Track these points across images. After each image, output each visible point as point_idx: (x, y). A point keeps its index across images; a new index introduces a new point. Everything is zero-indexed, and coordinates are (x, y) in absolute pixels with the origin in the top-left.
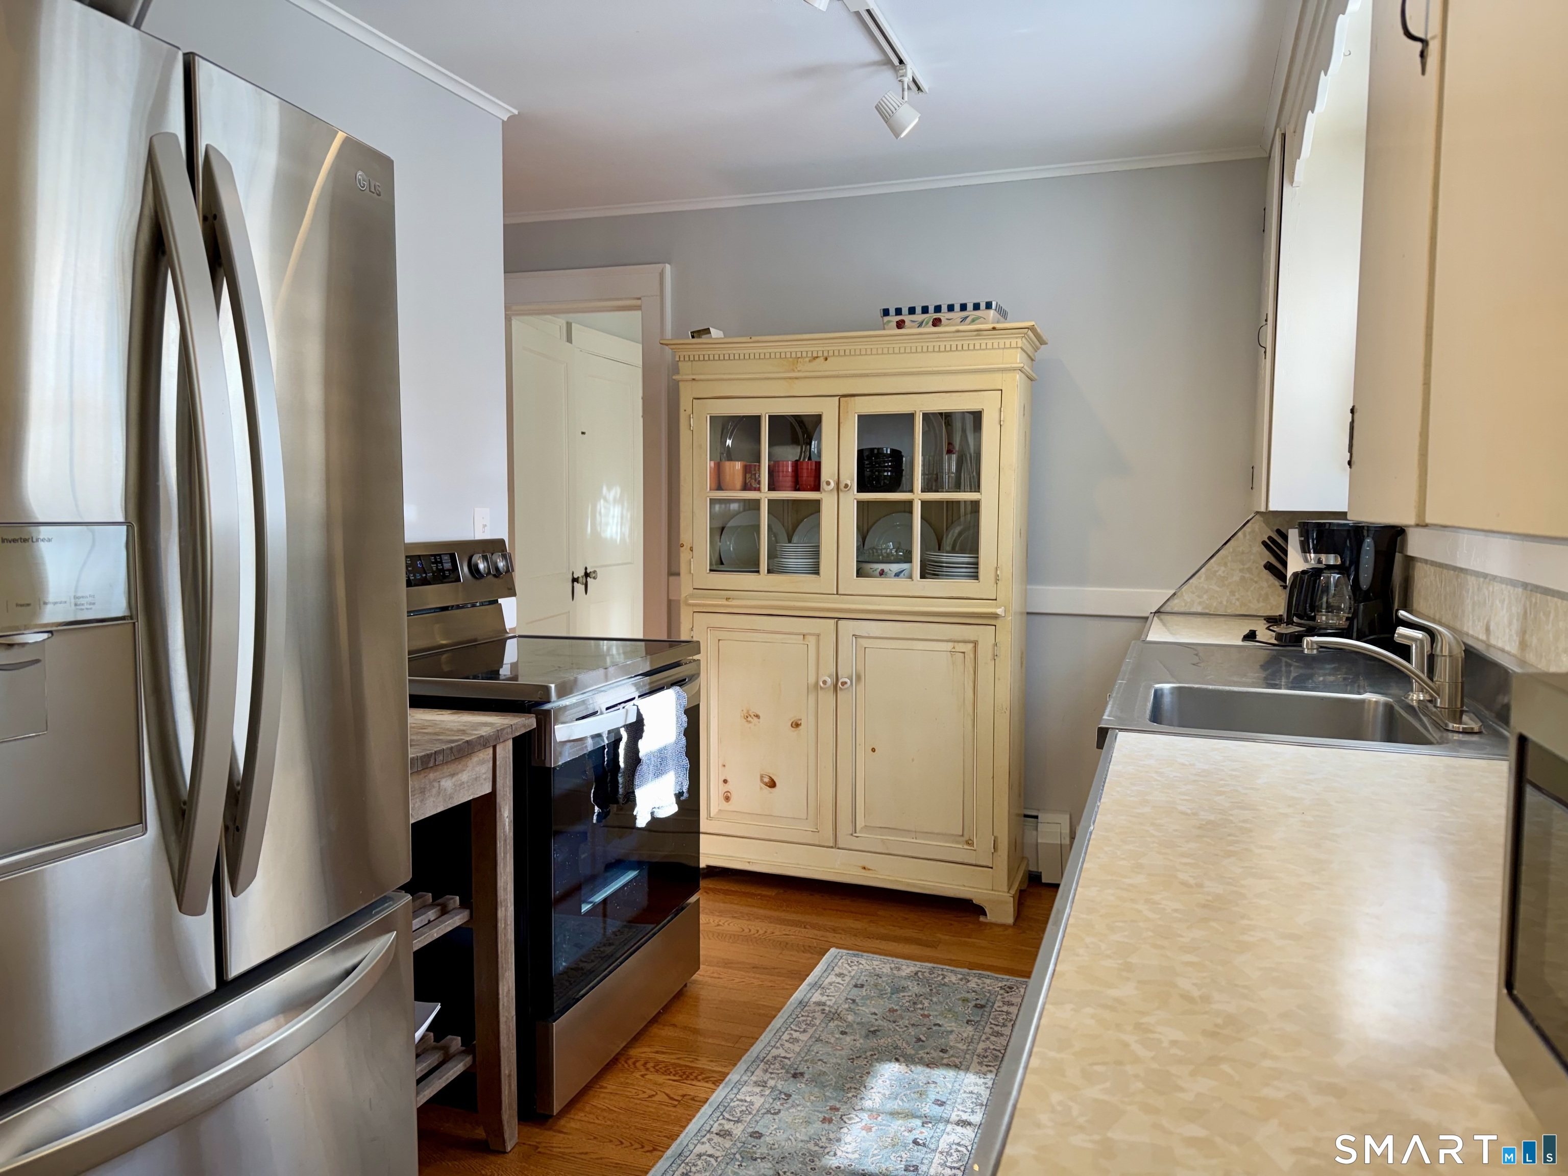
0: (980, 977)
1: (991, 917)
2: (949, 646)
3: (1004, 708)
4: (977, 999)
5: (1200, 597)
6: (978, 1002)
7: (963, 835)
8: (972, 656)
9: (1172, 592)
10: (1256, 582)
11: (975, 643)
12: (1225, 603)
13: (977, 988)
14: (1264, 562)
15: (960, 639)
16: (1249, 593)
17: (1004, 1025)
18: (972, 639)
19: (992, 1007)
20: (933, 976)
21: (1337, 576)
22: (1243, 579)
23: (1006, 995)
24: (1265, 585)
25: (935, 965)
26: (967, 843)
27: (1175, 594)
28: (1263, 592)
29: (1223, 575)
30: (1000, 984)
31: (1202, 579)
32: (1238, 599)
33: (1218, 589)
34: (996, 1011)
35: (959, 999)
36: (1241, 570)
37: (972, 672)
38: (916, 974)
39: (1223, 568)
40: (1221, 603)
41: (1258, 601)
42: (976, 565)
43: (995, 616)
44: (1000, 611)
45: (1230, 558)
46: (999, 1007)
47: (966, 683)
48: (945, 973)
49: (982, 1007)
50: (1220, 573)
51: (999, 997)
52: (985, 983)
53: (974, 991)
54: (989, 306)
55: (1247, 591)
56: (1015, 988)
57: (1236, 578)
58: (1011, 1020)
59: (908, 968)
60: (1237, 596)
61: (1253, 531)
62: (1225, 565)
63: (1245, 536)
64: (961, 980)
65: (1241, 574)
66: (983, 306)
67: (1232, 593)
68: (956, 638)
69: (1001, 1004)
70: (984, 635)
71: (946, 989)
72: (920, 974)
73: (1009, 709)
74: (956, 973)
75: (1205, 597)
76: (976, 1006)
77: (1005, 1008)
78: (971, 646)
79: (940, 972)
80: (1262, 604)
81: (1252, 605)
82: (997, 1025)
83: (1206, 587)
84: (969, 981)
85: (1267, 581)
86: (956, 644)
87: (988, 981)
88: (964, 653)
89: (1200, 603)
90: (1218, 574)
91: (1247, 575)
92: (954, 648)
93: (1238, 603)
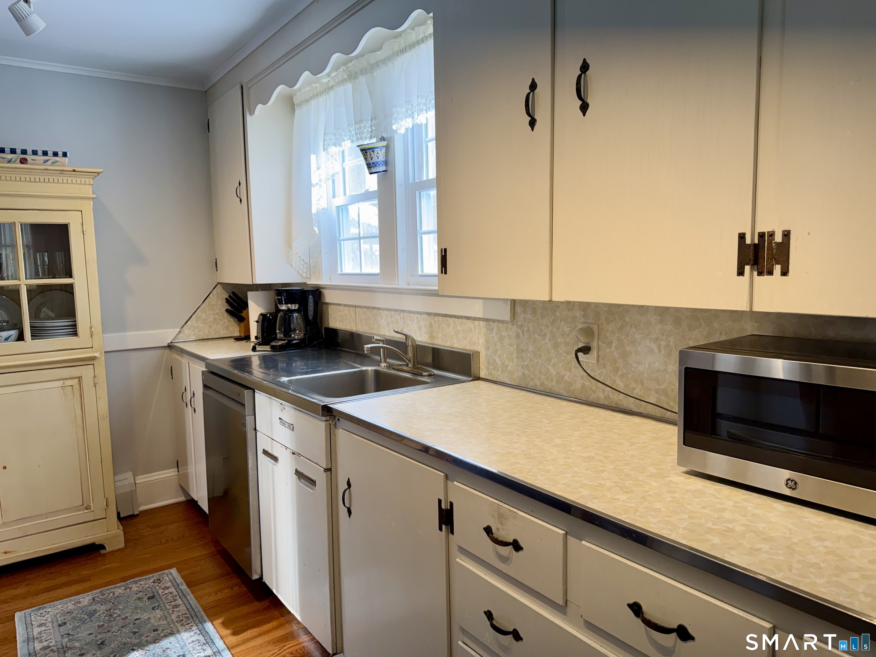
0: (136, 582)
1: (108, 549)
2: (60, 383)
3: (105, 416)
4: (146, 595)
5: (193, 331)
6: (148, 596)
7: (83, 505)
8: (78, 387)
9: (179, 330)
10: (221, 320)
11: (80, 378)
12: (207, 333)
13: (140, 589)
14: (225, 309)
15: (68, 377)
16: (219, 326)
17: (175, 600)
18: (77, 376)
19: (159, 594)
20: (106, 596)
21: (297, 314)
22: (215, 319)
23: (160, 585)
24: (226, 321)
25: (101, 589)
26: (87, 508)
27: (180, 331)
28: (225, 325)
29: (204, 318)
30: (151, 581)
31: (194, 322)
32: (213, 330)
33: (203, 326)
34: (163, 595)
35: (135, 600)
36: (213, 315)
37: (79, 397)
38: (94, 599)
39: (204, 314)
40: (205, 333)
41: (224, 330)
42: (75, 326)
43: (94, 358)
44: (97, 355)
45: (207, 308)
46: (162, 592)
47: (76, 405)
48: (111, 591)
49: (153, 597)
50: (203, 317)
51: (157, 588)
52: (141, 585)
53: (140, 592)
54: (65, 155)
55: (218, 325)
56: (161, 579)
57: (211, 319)
58: (176, 596)
59: (85, 599)
60: (213, 328)
61: (217, 293)
62: (205, 312)
63: (213, 296)
64: (126, 589)
65: (213, 316)
66: (60, 154)
67: (210, 327)
68: (65, 377)
69: (162, 591)
70: (86, 372)
71: (121, 598)
72: (96, 599)
73: (108, 416)
74: (119, 587)
75: (196, 331)
76: (149, 598)
77: (167, 591)
78: (77, 380)
79: (108, 592)
80: (226, 331)
81: (221, 333)
82: (171, 602)
83: (196, 325)
84: (131, 588)
85: (227, 318)
86: (65, 381)
87: (142, 583)
88: (72, 386)
89: (194, 335)
90: (202, 317)
91: (217, 317)
92: (64, 384)
93: (213, 332)
